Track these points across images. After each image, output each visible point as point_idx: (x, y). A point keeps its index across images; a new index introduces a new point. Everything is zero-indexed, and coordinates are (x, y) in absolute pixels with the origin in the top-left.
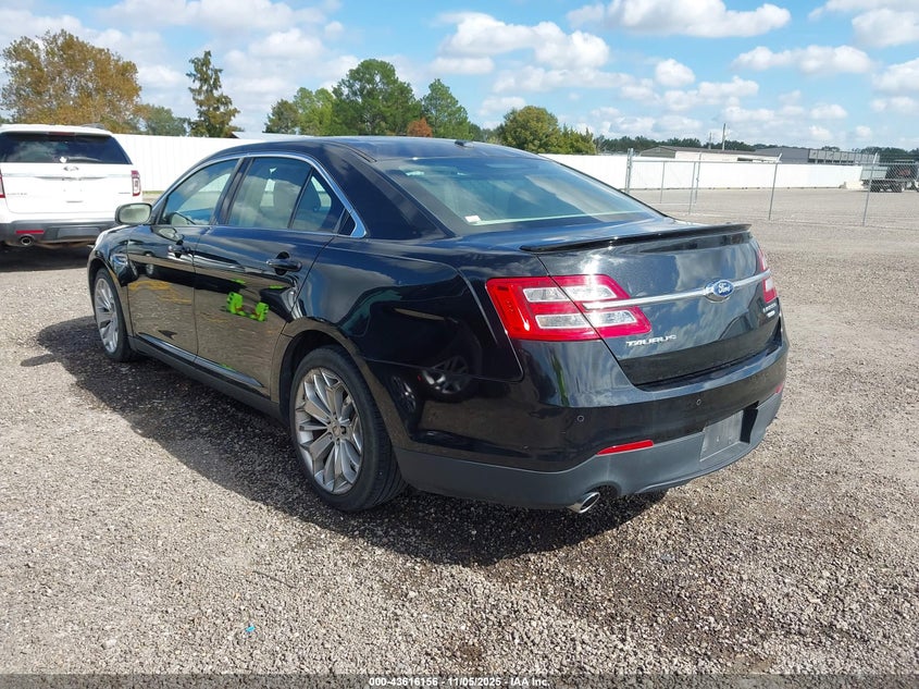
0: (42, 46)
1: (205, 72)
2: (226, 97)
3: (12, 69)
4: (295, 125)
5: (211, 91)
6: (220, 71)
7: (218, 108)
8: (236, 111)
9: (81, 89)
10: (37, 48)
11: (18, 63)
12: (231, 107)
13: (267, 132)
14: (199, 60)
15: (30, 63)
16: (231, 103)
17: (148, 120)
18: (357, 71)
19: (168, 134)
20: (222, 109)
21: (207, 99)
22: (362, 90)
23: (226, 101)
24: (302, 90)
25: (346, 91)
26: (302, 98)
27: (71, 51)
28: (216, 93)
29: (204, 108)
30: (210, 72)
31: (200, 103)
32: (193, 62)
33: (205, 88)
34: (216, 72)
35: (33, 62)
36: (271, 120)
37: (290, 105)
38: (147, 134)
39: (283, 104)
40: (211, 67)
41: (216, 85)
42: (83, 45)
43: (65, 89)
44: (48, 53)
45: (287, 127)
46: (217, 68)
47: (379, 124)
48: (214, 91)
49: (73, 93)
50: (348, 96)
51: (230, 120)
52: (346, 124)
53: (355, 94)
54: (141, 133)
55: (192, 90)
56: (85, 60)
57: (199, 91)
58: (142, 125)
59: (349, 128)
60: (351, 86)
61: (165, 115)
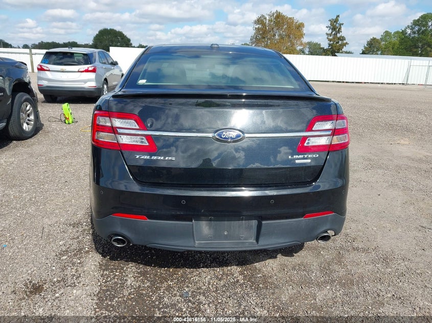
0: (268, 18)
1: (335, 26)
2: (343, 37)
3: (256, 28)
4: (378, 50)
5: (336, 34)
6: (342, 24)
7: (338, 42)
8: (347, 43)
9: (280, 35)
10: (266, 19)
11: (258, 26)
12: (345, 42)
13: (362, 54)
14: (333, 20)
15: (262, 25)
16: (345, 40)
17: (310, 48)
18: (418, 20)
19: (317, 55)
20: (340, 42)
21: (334, 38)
22: (419, 31)
23: (343, 39)
24: (386, 32)
25: (409, 31)
26: (386, 36)
27: (279, 19)
28: (338, 35)
29: (331, 42)
30: (337, 25)
31: (330, 40)
32: (330, 21)
33: (333, 33)
34: (340, 25)
35: (263, 24)
36: (365, 48)
37: (378, 40)
38: (308, 54)
39: (374, 39)
40: (338, 22)
41: (339, 31)
42: (284, 16)
43: (274, 35)
44: (269, 20)
45: (373, 51)
46: (341, 23)
47: (426, 49)
48: (338, 34)
49: (277, 37)
50: (410, 34)
51: (343, 48)
52: (406, 49)
53: (414, 33)
54: (306, 54)
55: (327, 34)
56: (283, 23)
57: (330, 35)
58: (307, 51)
59: (407, 51)
60: (412, 29)
61: (317, 46)
